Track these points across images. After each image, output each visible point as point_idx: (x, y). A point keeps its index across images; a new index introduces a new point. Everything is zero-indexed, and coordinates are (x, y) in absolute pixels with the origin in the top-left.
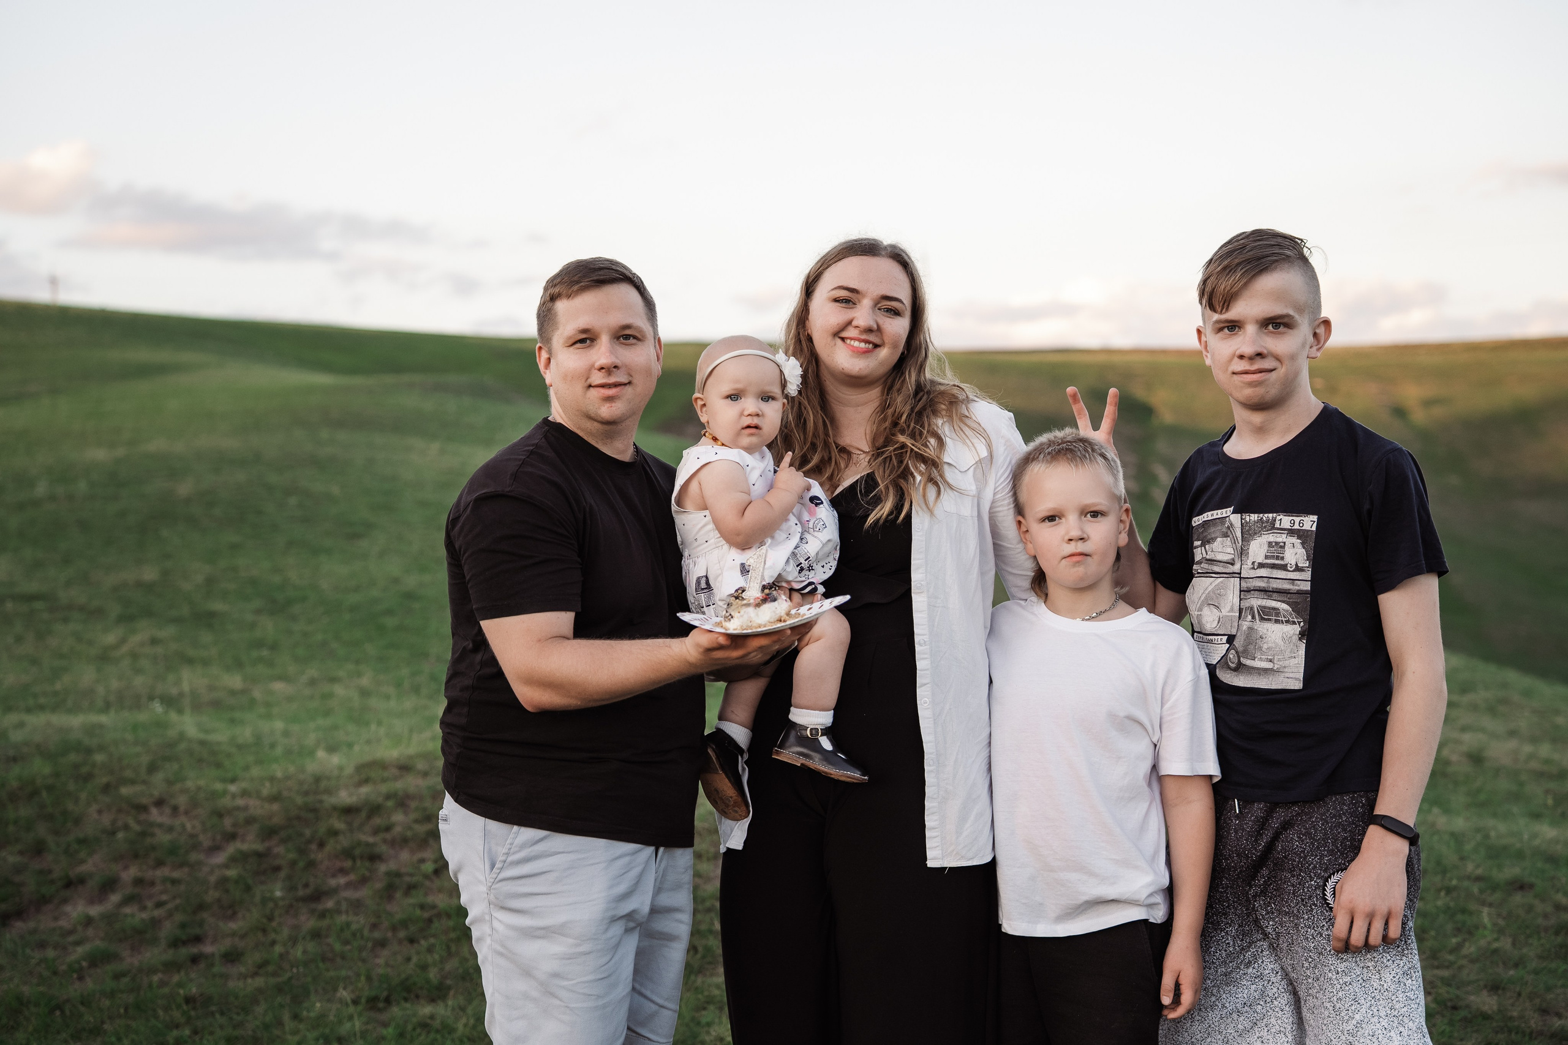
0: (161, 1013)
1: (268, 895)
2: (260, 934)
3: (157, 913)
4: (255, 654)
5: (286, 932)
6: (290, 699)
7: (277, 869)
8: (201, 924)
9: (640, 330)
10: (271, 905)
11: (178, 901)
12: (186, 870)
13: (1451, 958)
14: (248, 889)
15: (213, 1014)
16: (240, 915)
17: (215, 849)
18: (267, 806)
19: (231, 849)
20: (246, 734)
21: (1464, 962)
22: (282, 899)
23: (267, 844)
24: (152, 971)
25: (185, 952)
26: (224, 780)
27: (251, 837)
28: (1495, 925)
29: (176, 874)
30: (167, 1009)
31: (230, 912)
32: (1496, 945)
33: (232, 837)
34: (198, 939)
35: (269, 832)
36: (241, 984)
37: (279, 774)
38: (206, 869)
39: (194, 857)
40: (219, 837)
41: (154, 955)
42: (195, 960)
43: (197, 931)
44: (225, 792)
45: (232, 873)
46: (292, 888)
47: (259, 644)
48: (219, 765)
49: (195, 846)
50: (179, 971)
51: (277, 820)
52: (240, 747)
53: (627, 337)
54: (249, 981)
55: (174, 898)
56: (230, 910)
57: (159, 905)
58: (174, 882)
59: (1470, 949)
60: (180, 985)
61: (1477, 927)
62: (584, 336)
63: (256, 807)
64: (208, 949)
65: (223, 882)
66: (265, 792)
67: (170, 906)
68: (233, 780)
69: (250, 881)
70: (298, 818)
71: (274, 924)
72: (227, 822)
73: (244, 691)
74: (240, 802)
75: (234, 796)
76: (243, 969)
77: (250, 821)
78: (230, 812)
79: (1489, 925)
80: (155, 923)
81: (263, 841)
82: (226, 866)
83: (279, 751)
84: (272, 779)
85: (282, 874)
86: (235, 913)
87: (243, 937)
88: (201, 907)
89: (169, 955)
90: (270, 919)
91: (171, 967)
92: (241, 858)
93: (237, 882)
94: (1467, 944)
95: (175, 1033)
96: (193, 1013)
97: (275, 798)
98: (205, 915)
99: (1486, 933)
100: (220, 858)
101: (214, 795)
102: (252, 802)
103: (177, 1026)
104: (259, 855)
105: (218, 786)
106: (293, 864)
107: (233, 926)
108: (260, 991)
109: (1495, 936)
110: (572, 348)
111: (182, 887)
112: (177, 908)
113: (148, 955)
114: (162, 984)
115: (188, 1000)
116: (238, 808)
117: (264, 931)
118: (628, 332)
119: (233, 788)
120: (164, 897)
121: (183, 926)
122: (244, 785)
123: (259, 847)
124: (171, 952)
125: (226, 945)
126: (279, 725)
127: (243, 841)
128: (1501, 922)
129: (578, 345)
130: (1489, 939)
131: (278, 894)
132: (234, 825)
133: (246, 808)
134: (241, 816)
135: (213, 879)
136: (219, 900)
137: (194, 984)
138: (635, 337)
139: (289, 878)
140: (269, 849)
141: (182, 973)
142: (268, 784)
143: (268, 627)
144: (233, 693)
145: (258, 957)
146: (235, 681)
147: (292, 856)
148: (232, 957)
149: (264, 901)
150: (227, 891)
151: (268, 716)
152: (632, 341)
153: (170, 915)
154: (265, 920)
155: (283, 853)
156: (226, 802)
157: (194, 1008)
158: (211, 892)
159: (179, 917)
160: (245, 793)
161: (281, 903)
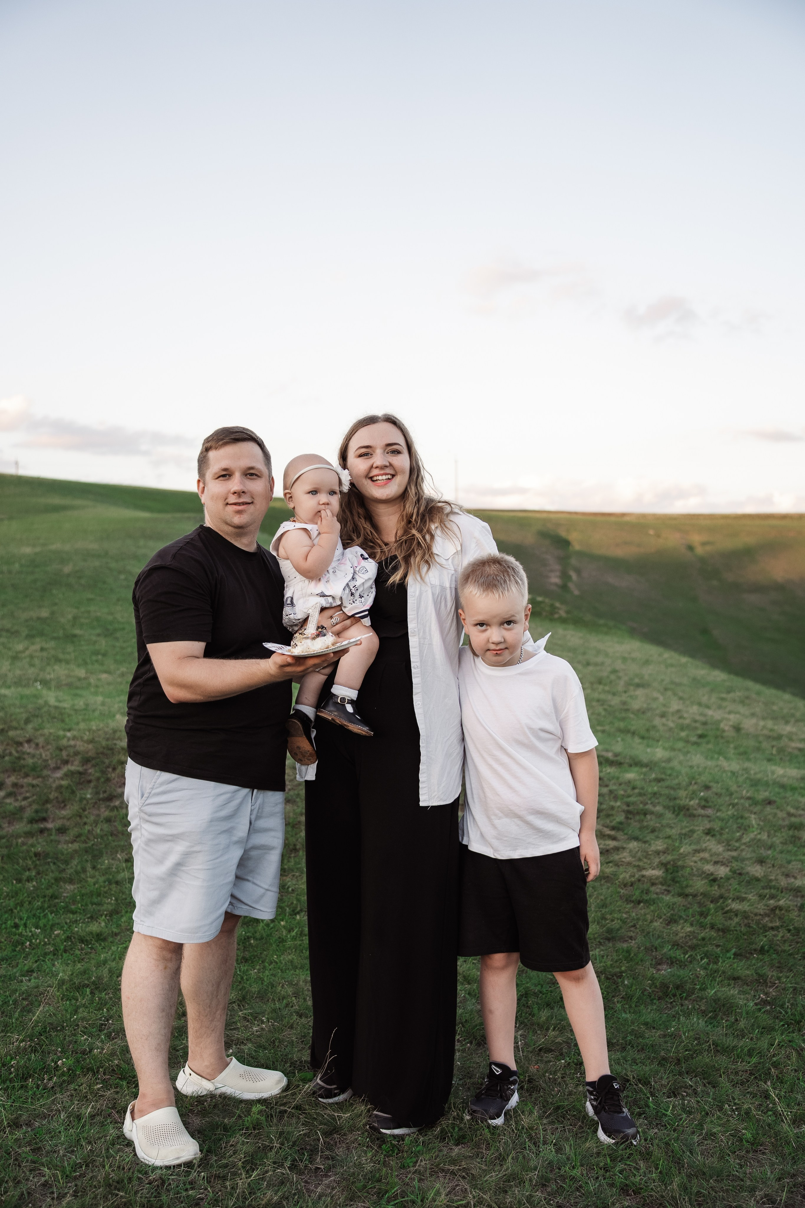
9: (260, 471)
53: (251, 474)
62: (224, 473)
110: (217, 480)
118: (252, 471)
129: (221, 478)
138: (256, 475)
152: (254, 477)
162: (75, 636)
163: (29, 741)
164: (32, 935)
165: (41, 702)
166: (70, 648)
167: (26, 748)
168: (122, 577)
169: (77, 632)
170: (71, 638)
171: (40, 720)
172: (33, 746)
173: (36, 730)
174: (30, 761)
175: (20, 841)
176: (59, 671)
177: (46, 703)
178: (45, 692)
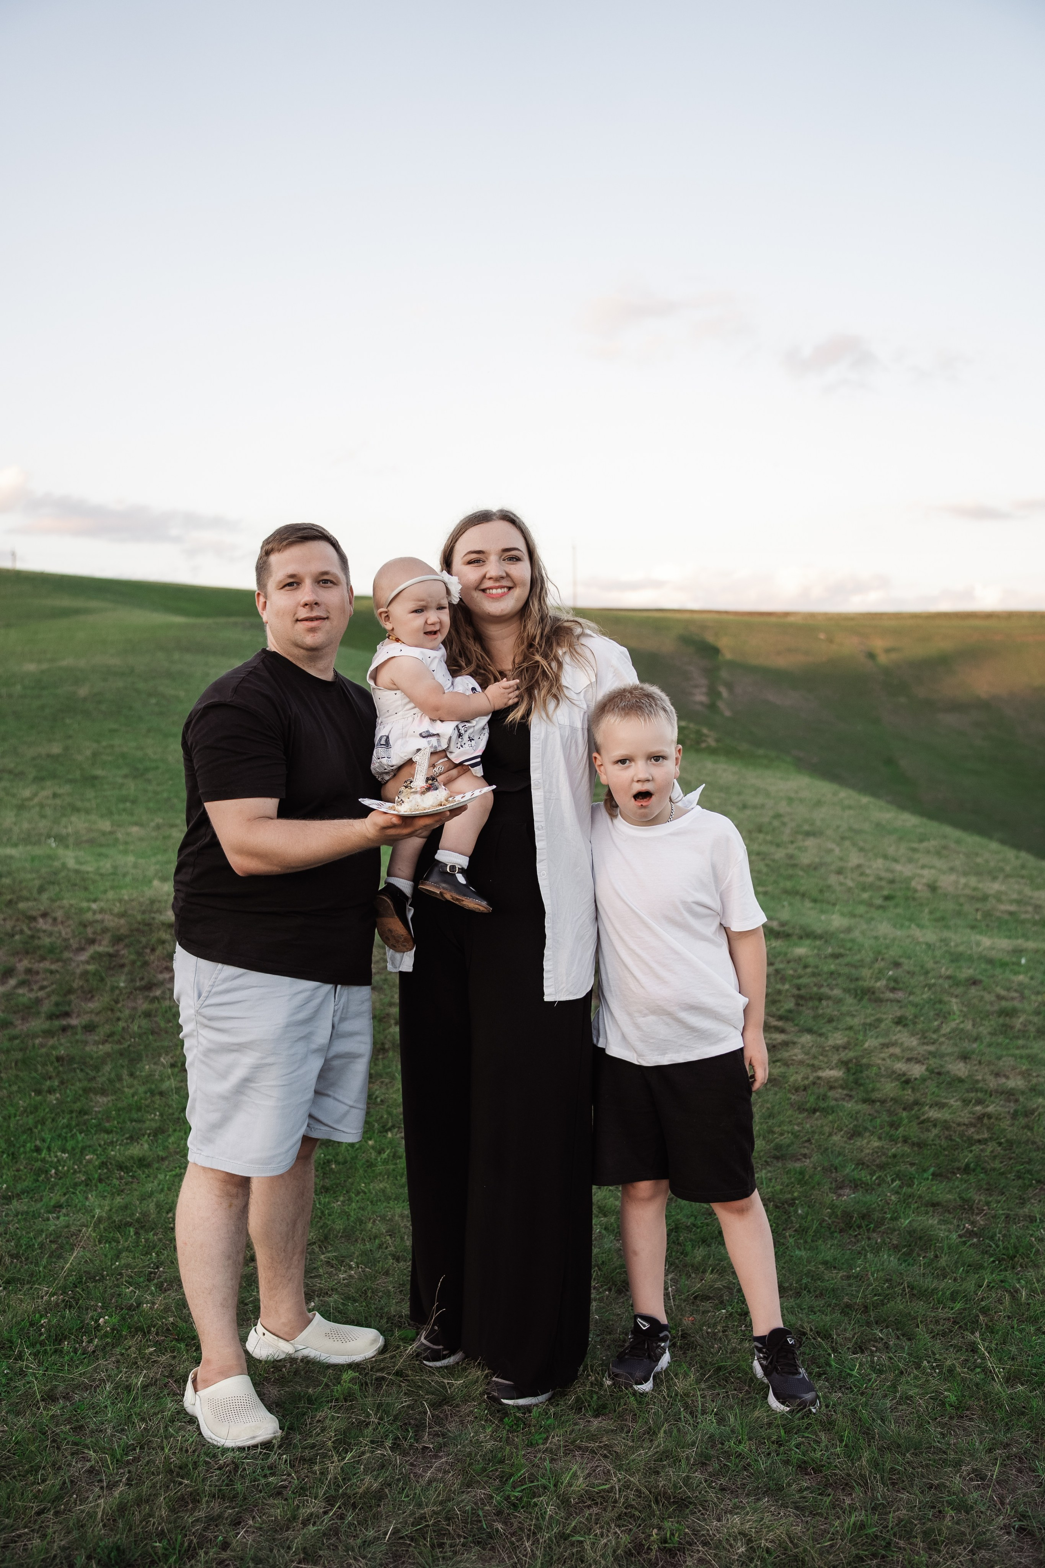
0: (39, 1067)
1: (116, 984)
2: (109, 1013)
3: (41, 994)
4: (121, 806)
5: (127, 1012)
6: (141, 839)
7: (122, 966)
8: (69, 1003)
9: (336, 577)
10: (117, 992)
11: (54, 986)
12: (60, 964)
13: (935, 1036)
14: (102, 980)
15: (74, 1070)
16: (96, 999)
17: (81, 949)
18: (116, 920)
19: (91, 950)
20: (107, 865)
21: (942, 1039)
22: (126, 988)
23: (116, 948)
24: (35, 1036)
25: (57, 1023)
26: (88, 900)
27: (105, 942)
28: (961, 1011)
29: (53, 967)
30: (44, 1065)
31: (89, 996)
32: (962, 1026)
33: (92, 942)
34: (67, 1014)
35: (117, 939)
36: (95, 1049)
37: (126, 897)
38: (74, 964)
39: (66, 955)
40: (83, 941)
41: (37, 1024)
42: (64, 1029)
43: (67, 1008)
44: (89, 909)
45: (91, 968)
46: (133, 980)
47: (124, 799)
48: (86, 889)
49: (67, 948)
50: (53, 1037)
51: (123, 931)
52: (102, 875)
53: (326, 581)
54: (101, 1047)
55: (52, 984)
56: (89, 994)
57: (42, 988)
58: (52, 972)
59: (946, 1029)
60: (53, 1047)
61: (949, 1014)
62: (291, 580)
63: (110, 921)
64: (74, 1021)
65: (85, 974)
66: (116, 910)
67: (48, 990)
68: (95, 901)
69: (103, 975)
70: (138, 930)
71: (120, 1005)
72: (89, 930)
73: (111, 833)
74: (99, 917)
75: (94, 913)
76: (97, 1038)
77: (105, 930)
78: (91, 923)
79: (958, 1013)
80: (38, 1001)
81: (113, 945)
82: (88, 962)
83: (128, 879)
84: (120, 900)
85: (126, 970)
86: (93, 997)
87: (98, 1014)
88: (70, 991)
89: (46, 1025)
90: (117, 1002)
91: (48, 1033)
92: (97, 957)
93: (94, 974)
94: (944, 1025)
95: (48, 1083)
96: (61, 1069)
97: (122, 915)
98: (72, 997)
99: (956, 1017)
100: (84, 957)
101: (81, 911)
102: (107, 917)
103: (50, 1078)
104: (110, 956)
105: (85, 905)
106: (133, 963)
107: (91, 1005)
108: (108, 1055)
109: (961, 1019)
110: (282, 591)
111: (58, 976)
112: (53, 992)
113: (33, 1024)
114: (42, 1045)
115: (59, 1059)
116: (97, 921)
117: (112, 1010)
118: (326, 577)
119: (94, 906)
120: (45, 983)
121: (57, 1004)
122: (102, 904)
123: (111, 950)
124: (48, 1023)
125: (85, 1019)
126: (131, 859)
127: (100, 945)
128: (965, 1009)
129: (287, 588)
130: (957, 1021)
131: (122, 985)
132: (94, 933)
133: (102, 921)
134: (99, 927)
135: (78, 971)
136: (82, 987)
137: (63, 1047)
138: (332, 582)
139: (131, 973)
140: (118, 951)
141: (56, 1039)
142: (118, 904)
143: (132, 787)
144: (104, 834)
145: (107, 1028)
146: (105, 825)
147: (133, 957)
148: (90, 1028)
149: (113, 989)
150: (87, 981)
151: (125, 852)
152: (329, 584)
153: (49, 996)
154: (113, 1003)
155: (127, 954)
156: (89, 916)
157: (62, 1065)
158: (77, 981)
159: (54, 998)
160: (102, 911)
161: (124, 991)
162: (95, 778)
163: (44, 915)
164: (58, 1161)
165: (57, 864)
166: (90, 793)
167: (41, 924)
168: (153, 701)
169: (99, 772)
170: (91, 781)
171: (57, 888)
172: (50, 921)
173: (52, 900)
174: (47, 941)
175: (37, 1041)
176: (77, 824)
177: (64, 866)
178: (61, 852)
